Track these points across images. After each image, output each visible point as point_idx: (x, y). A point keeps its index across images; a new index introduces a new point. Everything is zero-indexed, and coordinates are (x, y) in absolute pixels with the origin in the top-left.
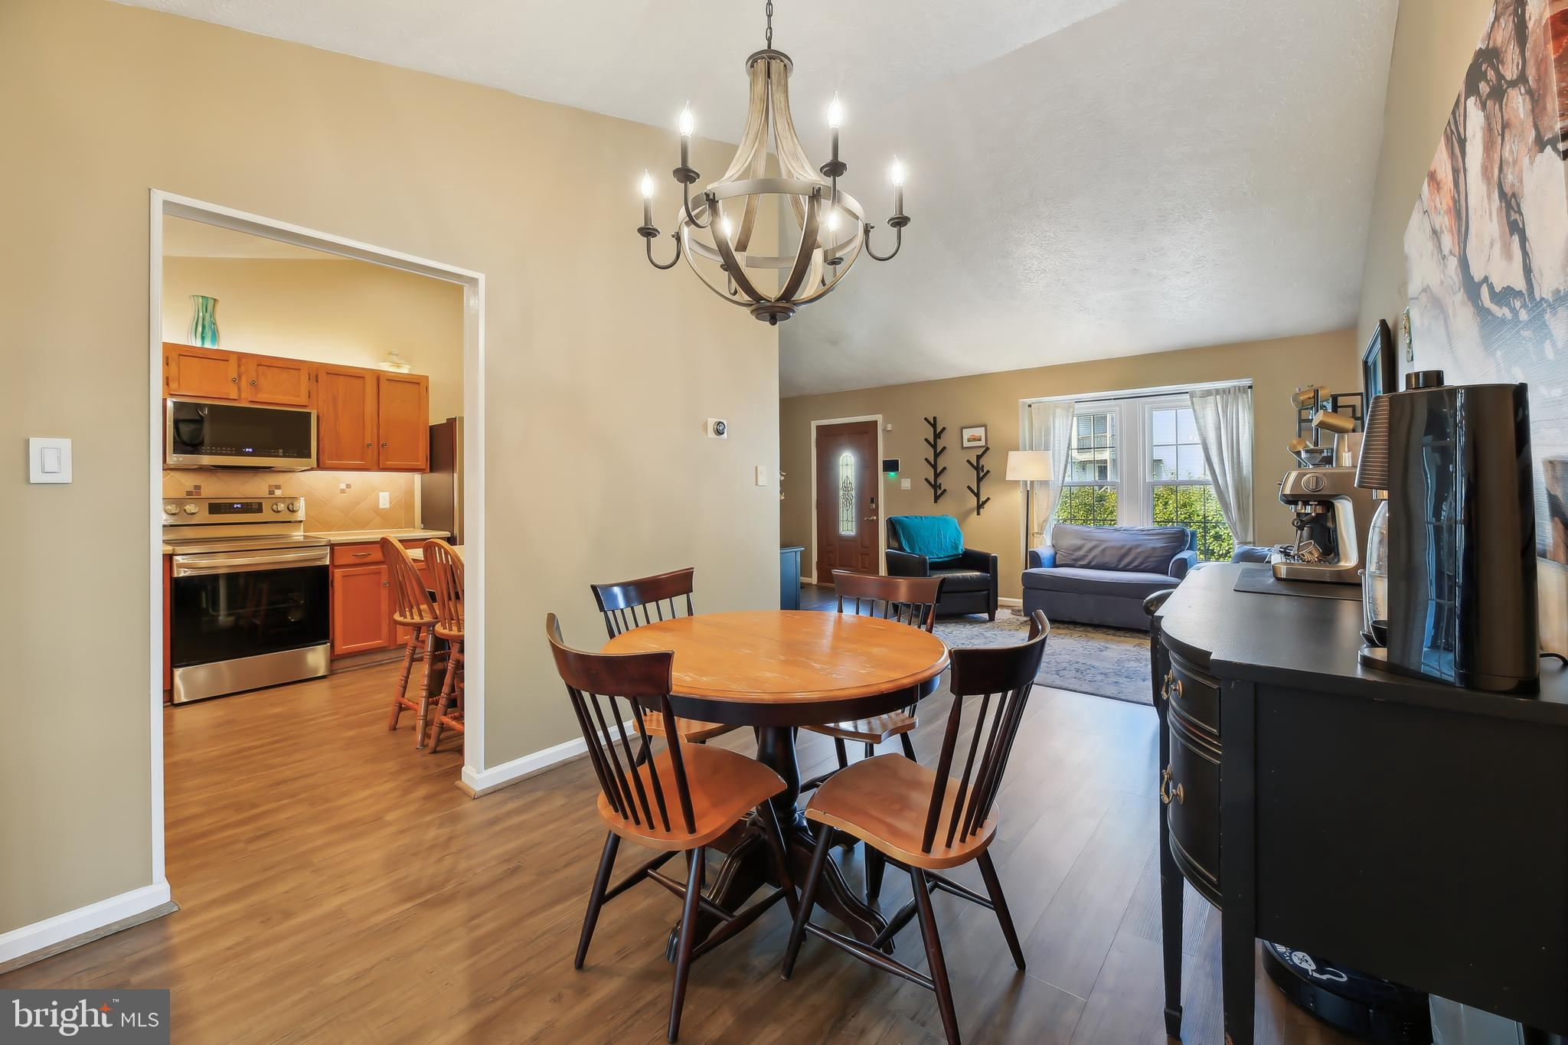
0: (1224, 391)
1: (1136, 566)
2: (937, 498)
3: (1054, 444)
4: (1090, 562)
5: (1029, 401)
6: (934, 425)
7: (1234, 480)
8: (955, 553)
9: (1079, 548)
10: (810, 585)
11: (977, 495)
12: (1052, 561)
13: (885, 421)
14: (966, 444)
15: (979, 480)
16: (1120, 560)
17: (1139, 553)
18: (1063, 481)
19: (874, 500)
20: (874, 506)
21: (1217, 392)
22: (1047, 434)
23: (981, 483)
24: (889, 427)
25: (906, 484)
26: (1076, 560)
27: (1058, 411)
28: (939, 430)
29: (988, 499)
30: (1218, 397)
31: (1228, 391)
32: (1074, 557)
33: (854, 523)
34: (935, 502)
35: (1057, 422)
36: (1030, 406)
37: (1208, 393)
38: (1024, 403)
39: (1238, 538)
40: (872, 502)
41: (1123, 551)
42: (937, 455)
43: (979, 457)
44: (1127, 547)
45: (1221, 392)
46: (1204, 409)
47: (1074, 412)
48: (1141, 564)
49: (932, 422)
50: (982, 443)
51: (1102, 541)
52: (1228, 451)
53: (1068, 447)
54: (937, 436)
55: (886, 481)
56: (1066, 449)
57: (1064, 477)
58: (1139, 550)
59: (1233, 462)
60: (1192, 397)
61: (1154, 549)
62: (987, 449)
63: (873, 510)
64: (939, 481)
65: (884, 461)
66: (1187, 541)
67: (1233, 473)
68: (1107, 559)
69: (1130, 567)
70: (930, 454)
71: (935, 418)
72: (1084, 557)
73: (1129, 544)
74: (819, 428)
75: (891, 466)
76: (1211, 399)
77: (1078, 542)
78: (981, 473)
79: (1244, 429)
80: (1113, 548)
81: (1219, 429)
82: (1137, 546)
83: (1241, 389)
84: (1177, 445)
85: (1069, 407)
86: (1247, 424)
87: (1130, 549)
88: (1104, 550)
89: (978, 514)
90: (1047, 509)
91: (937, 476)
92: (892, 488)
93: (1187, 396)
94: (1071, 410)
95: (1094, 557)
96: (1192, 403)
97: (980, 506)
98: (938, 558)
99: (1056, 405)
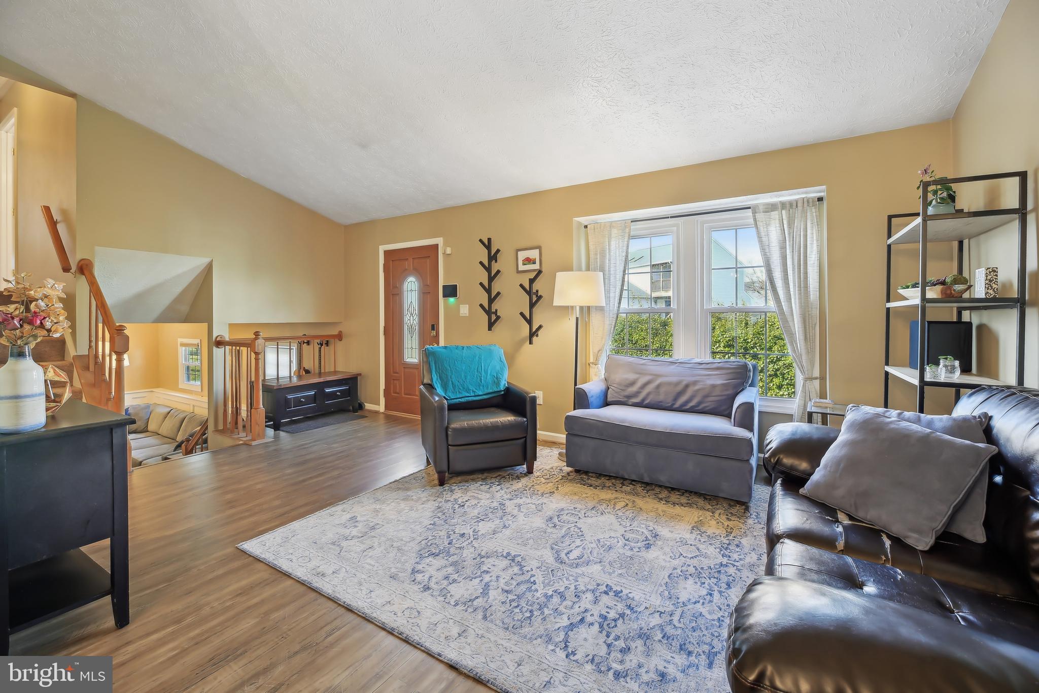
0: (791, 204)
1: (692, 407)
2: (491, 325)
3: (609, 267)
4: (643, 400)
5: (584, 220)
6: (488, 247)
7: (801, 307)
8: (496, 389)
9: (632, 383)
10: (377, 412)
11: (530, 322)
12: (602, 398)
13: (446, 244)
14: (522, 267)
15: (532, 305)
16: (676, 399)
17: (698, 390)
18: (619, 307)
19: (434, 327)
20: (435, 334)
21: (783, 205)
22: (603, 256)
23: (534, 310)
24: (449, 251)
25: (464, 310)
26: (629, 397)
27: (615, 232)
28: (493, 253)
29: (540, 327)
30: (784, 212)
31: (795, 205)
32: (626, 393)
33: (417, 350)
34: (490, 329)
35: (613, 243)
36: (586, 227)
37: (772, 207)
38: (579, 223)
39: (803, 372)
40: (433, 328)
41: (679, 388)
42: (491, 279)
43: (532, 281)
44: (684, 383)
45: (788, 206)
46: (768, 225)
47: (630, 232)
48: (700, 403)
49: (486, 243)
50: (536, 266)
51: (658, 376)
52: (794, 273)
53: (624, 271)
54: (493, 258)
55: (446, 306)
56: (621, 273)
57: (620, 303)
58: (697, 387)
59: (800, 286)
60: (754, 213)
61: (714, 386)
62: (540, 272)
63: (434, 337)
64: (495, 307)
65: (443, 286)
66: (749, 377)
67: (800, 299)
68: (661, 397)
69: (688, 407)
70: (484, 278)
71: (489, 240)
72: (636, 394)
73: (688, 380)
74: (387, 253)
75: (451, 291)
76: (775, 214)
77: (631, 376)
78: (535, 299)
79: (812, 248)
80: (669, 384)
81: (783, 248)
82: (695, 383)
83: (811, 201)
84: (736, 268)
85: (626, 227)
86: (815, 242)
87: (687, 386)
88: (658, 387)
89: (531, 343)
90: (602, 338)
91: (491, 301)
92: (452, 314)
93: (749, 213)
94: (627, 230)
95: (648, 394)
96: (755, 220)
97: (533, 334)
98: (475, 396)
99: (611, 225)
